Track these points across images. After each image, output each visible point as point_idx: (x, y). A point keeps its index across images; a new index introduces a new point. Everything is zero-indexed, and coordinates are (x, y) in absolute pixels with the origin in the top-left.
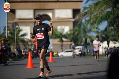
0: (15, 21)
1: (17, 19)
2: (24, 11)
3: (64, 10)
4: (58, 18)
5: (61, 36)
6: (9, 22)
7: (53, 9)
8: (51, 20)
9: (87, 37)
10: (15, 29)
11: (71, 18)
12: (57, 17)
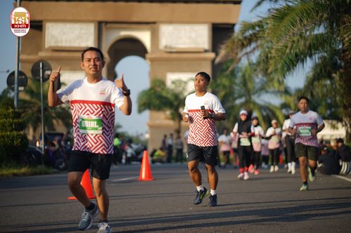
0: (42, 54)
1: (47, 50)
2: (68, 27)
3: (188, 27)
4: (169, 50)
5: (176, 103)
6: (23, 57)
7: (154, 23)
8: (148, 56)
9: (252, 106)
10: (41, 79)
11: (206, 51)
12: (166, 47)
